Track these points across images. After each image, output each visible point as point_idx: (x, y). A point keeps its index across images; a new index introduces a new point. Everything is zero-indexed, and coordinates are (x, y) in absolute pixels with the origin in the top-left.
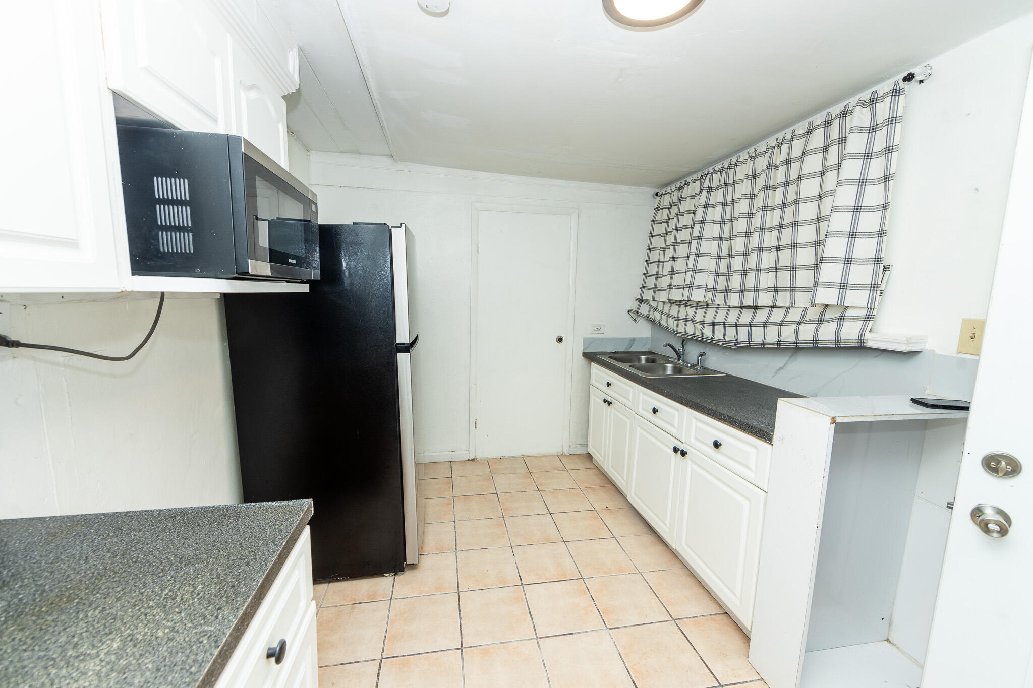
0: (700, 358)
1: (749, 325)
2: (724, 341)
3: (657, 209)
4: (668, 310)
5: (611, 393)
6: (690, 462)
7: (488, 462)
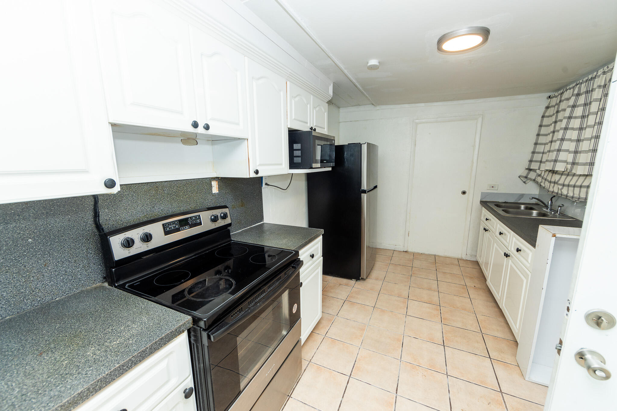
0: (559, 208)
1: (573, 186)
2: (573, 197)
3: (547, 108)
4: (546, 176)
5: (488, 225)
6: (510, 261)
7: (414, 254)
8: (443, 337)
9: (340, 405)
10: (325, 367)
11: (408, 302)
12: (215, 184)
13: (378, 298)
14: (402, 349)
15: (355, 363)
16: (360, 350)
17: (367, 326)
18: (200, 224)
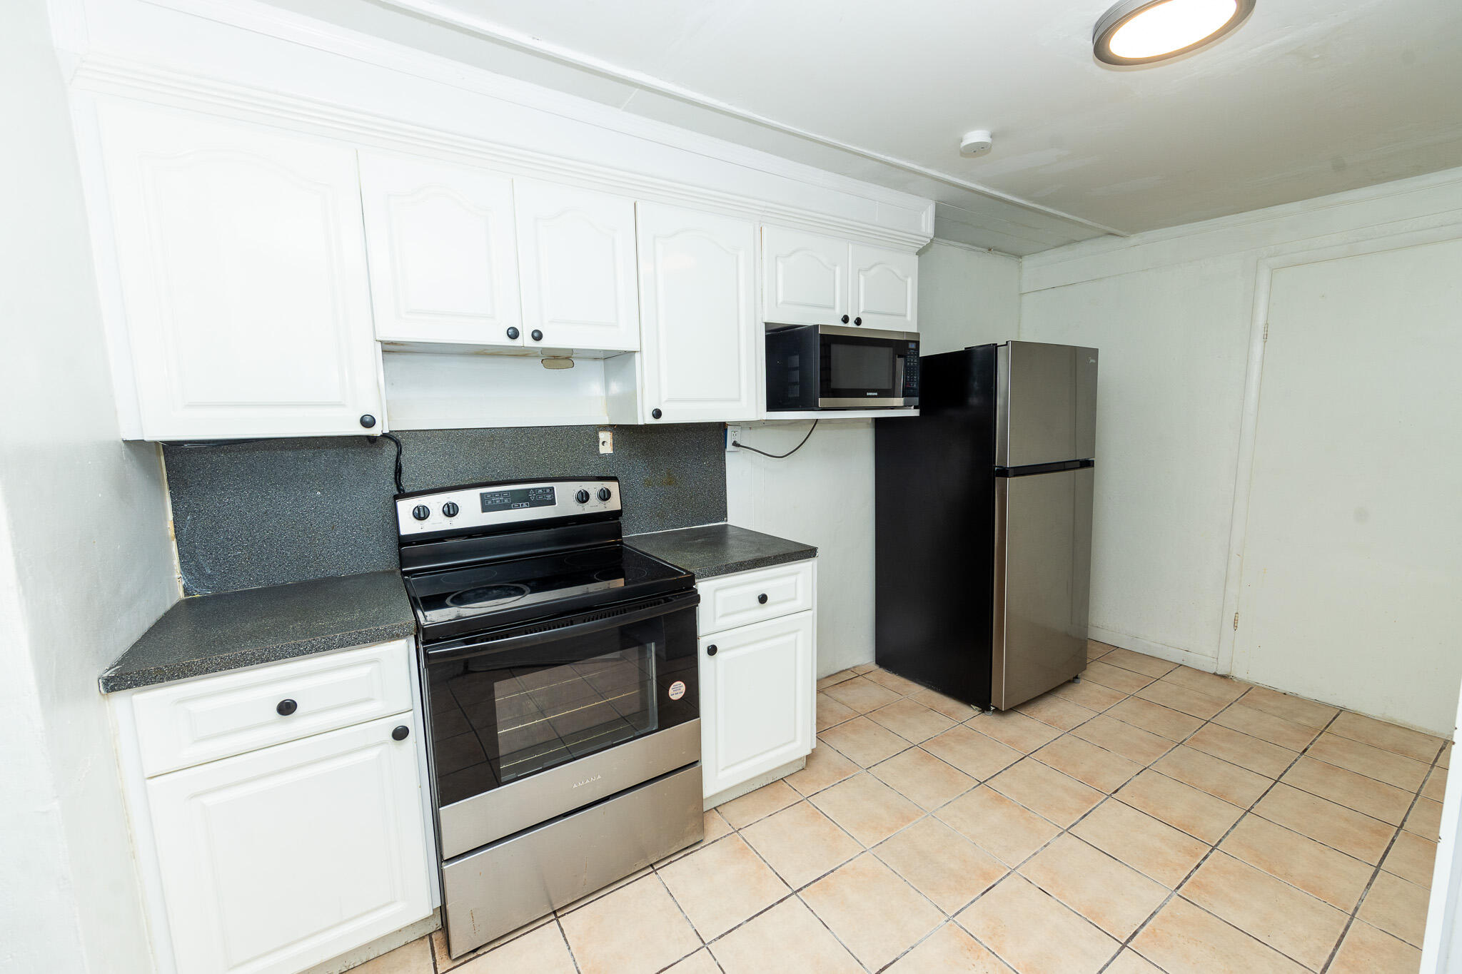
7: (1250, 688)
8: (1143, 925)
9: (733, 929)
10: (757, 853)
11: (1102, 802)
12: (605, 436)
13: (1012, 765)
14: (977, 898)
15: (828, 874)
16: (863, 854)
17: (924, 816)
18: (552, 502)
